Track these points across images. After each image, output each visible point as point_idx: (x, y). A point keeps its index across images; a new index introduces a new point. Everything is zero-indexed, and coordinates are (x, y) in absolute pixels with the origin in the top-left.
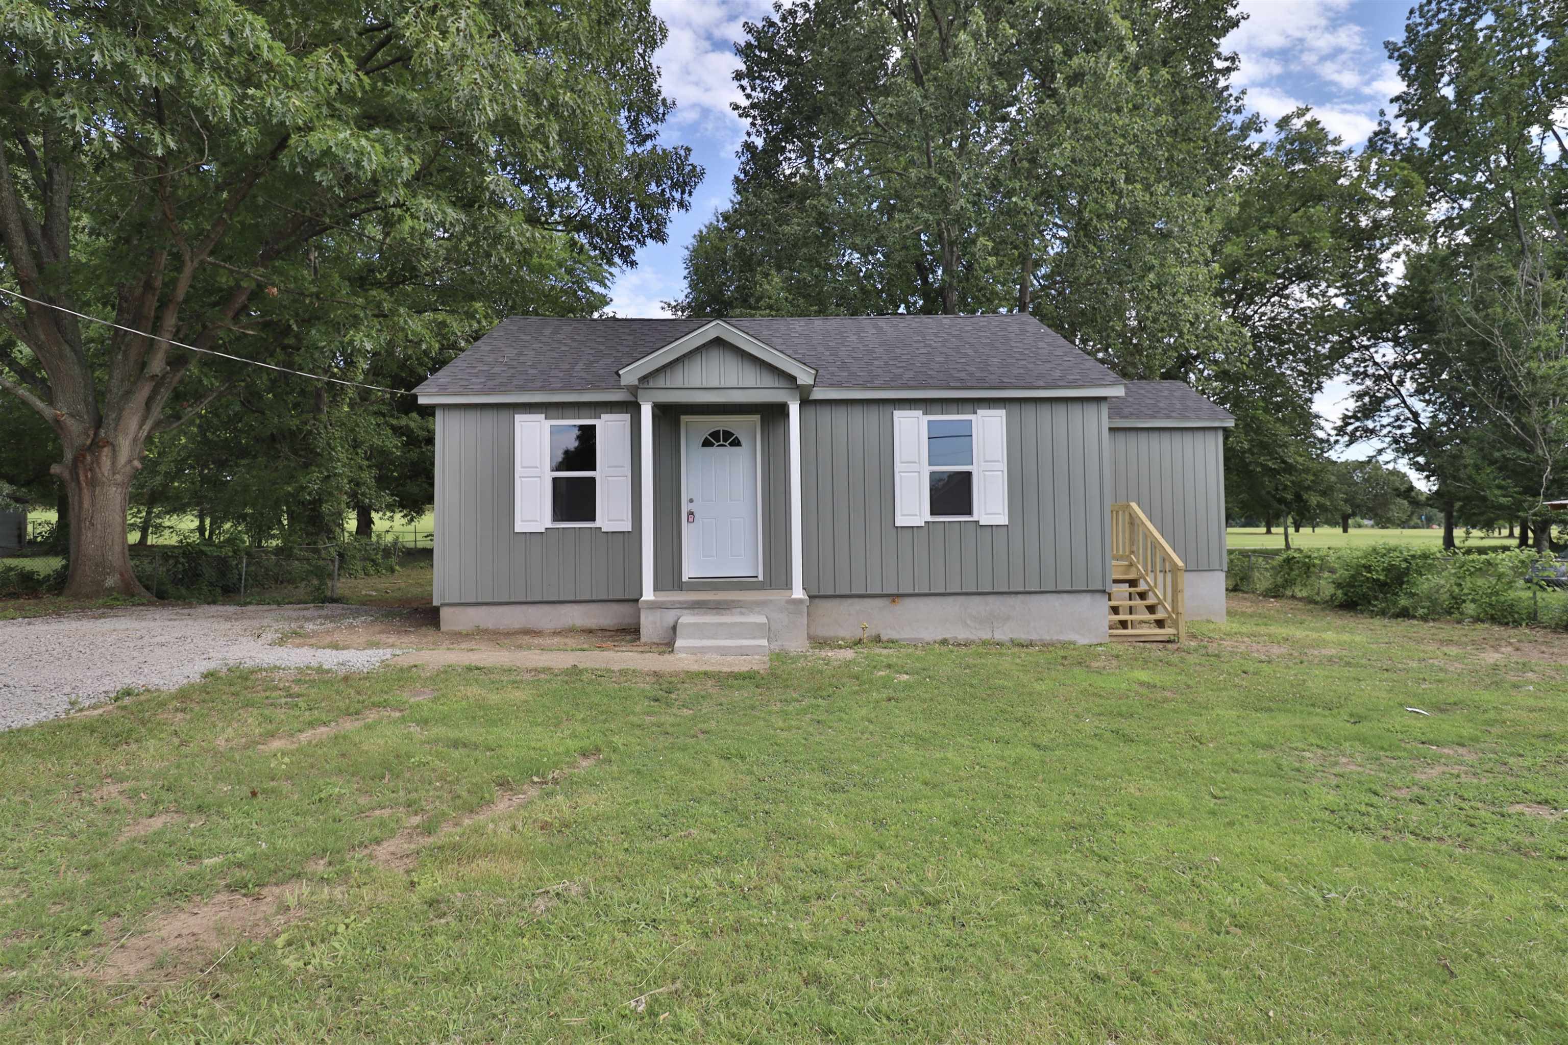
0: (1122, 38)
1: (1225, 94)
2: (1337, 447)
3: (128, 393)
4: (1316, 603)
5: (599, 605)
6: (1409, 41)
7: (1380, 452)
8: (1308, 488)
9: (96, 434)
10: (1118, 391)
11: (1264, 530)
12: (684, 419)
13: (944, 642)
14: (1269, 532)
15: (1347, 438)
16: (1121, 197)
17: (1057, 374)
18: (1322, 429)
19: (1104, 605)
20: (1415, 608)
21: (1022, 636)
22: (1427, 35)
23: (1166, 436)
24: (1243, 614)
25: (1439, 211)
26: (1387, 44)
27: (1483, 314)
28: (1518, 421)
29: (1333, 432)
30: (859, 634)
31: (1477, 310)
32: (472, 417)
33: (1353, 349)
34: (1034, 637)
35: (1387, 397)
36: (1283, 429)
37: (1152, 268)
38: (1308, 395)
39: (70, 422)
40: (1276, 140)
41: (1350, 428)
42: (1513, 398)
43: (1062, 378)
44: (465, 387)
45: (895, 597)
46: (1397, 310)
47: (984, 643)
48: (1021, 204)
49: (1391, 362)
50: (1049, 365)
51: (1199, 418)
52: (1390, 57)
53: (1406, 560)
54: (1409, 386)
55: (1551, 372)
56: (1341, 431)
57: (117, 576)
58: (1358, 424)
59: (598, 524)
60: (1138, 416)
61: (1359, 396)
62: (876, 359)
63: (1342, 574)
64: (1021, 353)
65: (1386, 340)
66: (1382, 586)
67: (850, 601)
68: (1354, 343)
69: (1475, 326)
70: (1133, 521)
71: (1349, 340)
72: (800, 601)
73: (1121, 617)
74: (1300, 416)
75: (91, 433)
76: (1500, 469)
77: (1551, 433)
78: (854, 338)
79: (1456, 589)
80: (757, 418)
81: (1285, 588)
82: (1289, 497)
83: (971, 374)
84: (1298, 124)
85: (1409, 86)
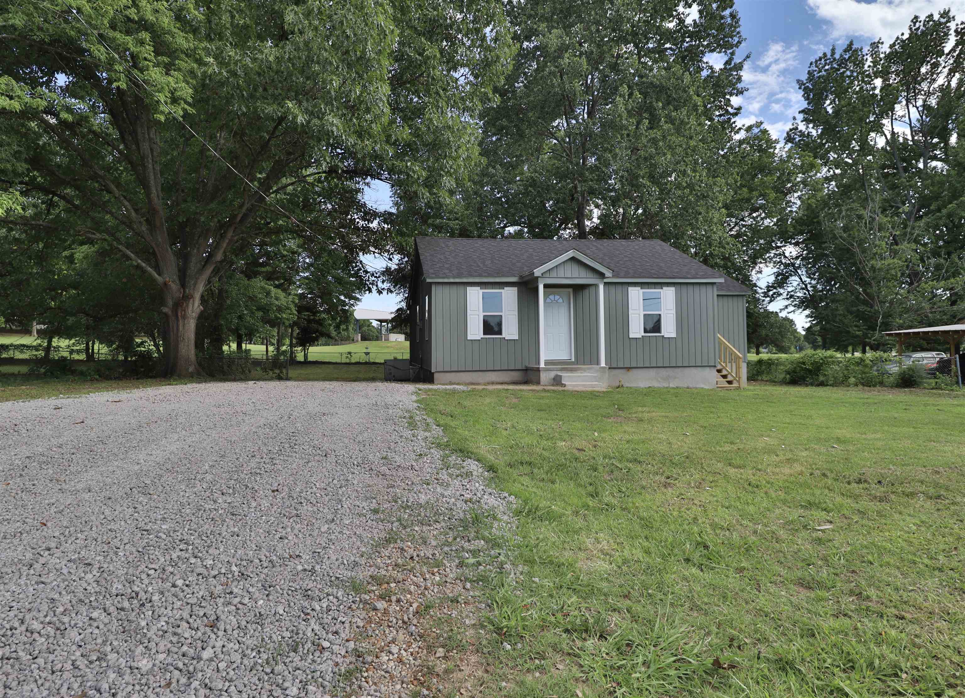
3: (200, 271)
5: (504, 372)
6: (810, 80)
9: (184, 292)
10: (722, 280)
12: (553, 290)
13: (649, 388)
15: (769, 298)
20: (827, 382)
21: (680, 384)
22: (819, 77)
26: (798, 81)
28: (865, 291)
29: (763, 295)
30: (618, 384)
31: (845, 231)
32: (447, 288)
33: (773, 248)
34: (686, 386)
35: (791, 275)
39: (172, 285)
41: (770, 293)
42: (863, 279)
43: (697, 274)
44: (445, 274)
45: (629, 369)
47: (666, 388)
49: (794, 256)
51: (736, 291)
52: (800, 88)
55: (882, 266)
56: (766, 294)
57: (193, 366)
58: (774, 291)
59: (503, 336)
61: (776, 275)
63: (789, 366)
65: (791, 243)
66: (810, 372)
68: (774, 245)
69: (844, 240)
71: (770, 243)
72: (604, 368)
75: (182, 291)
76: (856, 316)
77: (881, 298)
80: (571, 290)
81: (758, 375)
84: (756, 130)
85: (809, 104)
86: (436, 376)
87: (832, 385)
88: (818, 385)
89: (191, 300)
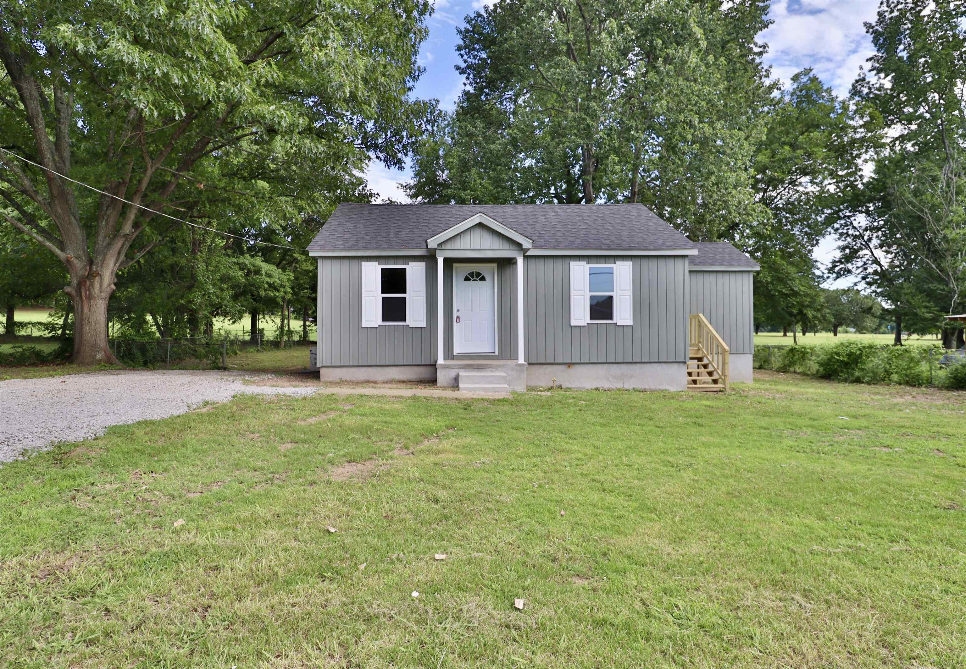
0: (698, 40)
1: (759, 67)
2: (829, 280)
3: (109, 246)
4: (808, 375)
5: (408, 368)
6: (880, 22)
7: (855, 284)
8: (808, 306)
9: (90, 269)
10: (694, 251)
11: (782, 334)
12: (455, 265)
13: (597, 389)
14: (785, 335)
15: (835, 275)
16: (695, 131)
17: (660, 242)
18: (818, 269)
19: (684, 371)
20: (864, 378)
21: (640, 387)
22: (891, 18)
23: (720, 276)
24: (764, 381)
25: (896, 131)
26: (865, 24)
27: (919, 198)
28: (938, 266)
29: (826, 271)
30: (550, 384)
31: (915, 196)
32: (338, 263)
33: (840, 218)
34: (647, 387)
35: (861, 249)
36: (792, 270)
37: (713, 173)
38: (809, 247)
39: (76, 261)
40: (791, 90)
41: (837, 269)
42: (936, 251)
43: (663, 244)
44: (335, 246)
45: (569, 365)
46: (868, 193)
47: (619, 390)
48: (636, 135)
49: (864, 227)
50: (656, 237)
51: (739, 265)
52: (867, 32)
53: (860, 349)
54: (875, 242)
55: (958, 237)
56: (831, 270)
57: (103, 353)
58: (842, 266)
59: (407, 323)
60: (704, 263)
61: (843, 249)
62: (558, 231)
63: (823, 357)
64: (639, 229)
65: (861, 212)
66: (846, 365)
67: (545, 366)
68: (841, 214)
69: (914, 206)
70: (700, 324)
71: (837, 212)
72: (523, 365)
73: (694, 378)
74: (805, 261)
75: (88, 268)
76: (927, 296)
77: (959, 274)
78: (542, 218)
79: (888, 366)
80: (495, 265)
81: (790, 366)
82: (795, 311)
83: (612, 241)
84: (804, 79)
85: (878, 51)
86: (323, 372)
87: (869, 383)
88: (853, 382)
89: (97, 278)
